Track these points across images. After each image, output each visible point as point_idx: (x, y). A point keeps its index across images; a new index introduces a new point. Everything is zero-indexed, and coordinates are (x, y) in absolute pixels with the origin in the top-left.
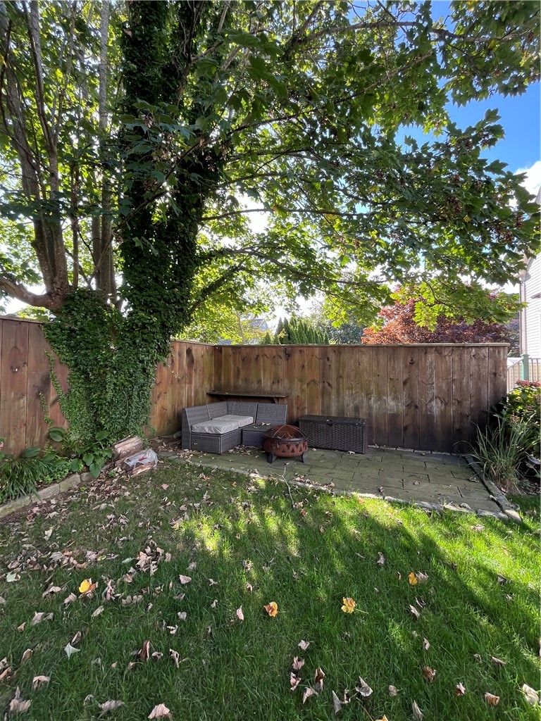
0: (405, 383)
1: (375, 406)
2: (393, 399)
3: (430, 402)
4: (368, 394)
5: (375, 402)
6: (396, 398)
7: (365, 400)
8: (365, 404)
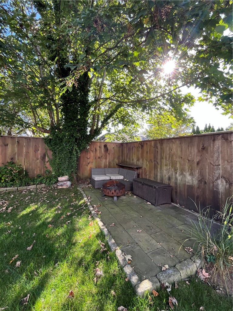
0: (198, 163)
1: (179, 178)
2: (190, 175)
3: (216, 180)
4: (176, 170)
5: (179, 176)
6: (191, 174)
7: (174, 174)
8: (174, 176)
